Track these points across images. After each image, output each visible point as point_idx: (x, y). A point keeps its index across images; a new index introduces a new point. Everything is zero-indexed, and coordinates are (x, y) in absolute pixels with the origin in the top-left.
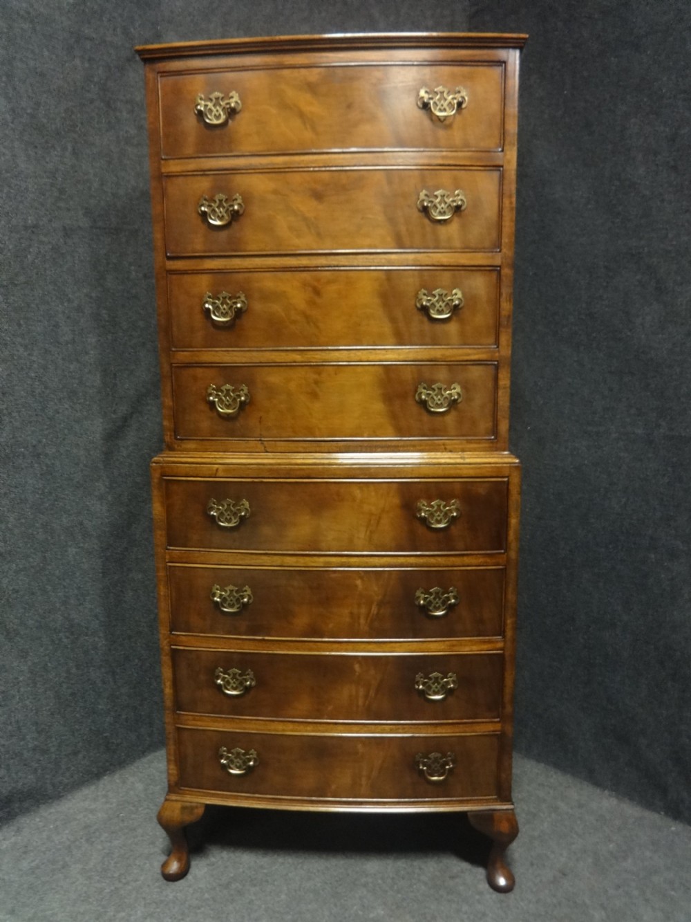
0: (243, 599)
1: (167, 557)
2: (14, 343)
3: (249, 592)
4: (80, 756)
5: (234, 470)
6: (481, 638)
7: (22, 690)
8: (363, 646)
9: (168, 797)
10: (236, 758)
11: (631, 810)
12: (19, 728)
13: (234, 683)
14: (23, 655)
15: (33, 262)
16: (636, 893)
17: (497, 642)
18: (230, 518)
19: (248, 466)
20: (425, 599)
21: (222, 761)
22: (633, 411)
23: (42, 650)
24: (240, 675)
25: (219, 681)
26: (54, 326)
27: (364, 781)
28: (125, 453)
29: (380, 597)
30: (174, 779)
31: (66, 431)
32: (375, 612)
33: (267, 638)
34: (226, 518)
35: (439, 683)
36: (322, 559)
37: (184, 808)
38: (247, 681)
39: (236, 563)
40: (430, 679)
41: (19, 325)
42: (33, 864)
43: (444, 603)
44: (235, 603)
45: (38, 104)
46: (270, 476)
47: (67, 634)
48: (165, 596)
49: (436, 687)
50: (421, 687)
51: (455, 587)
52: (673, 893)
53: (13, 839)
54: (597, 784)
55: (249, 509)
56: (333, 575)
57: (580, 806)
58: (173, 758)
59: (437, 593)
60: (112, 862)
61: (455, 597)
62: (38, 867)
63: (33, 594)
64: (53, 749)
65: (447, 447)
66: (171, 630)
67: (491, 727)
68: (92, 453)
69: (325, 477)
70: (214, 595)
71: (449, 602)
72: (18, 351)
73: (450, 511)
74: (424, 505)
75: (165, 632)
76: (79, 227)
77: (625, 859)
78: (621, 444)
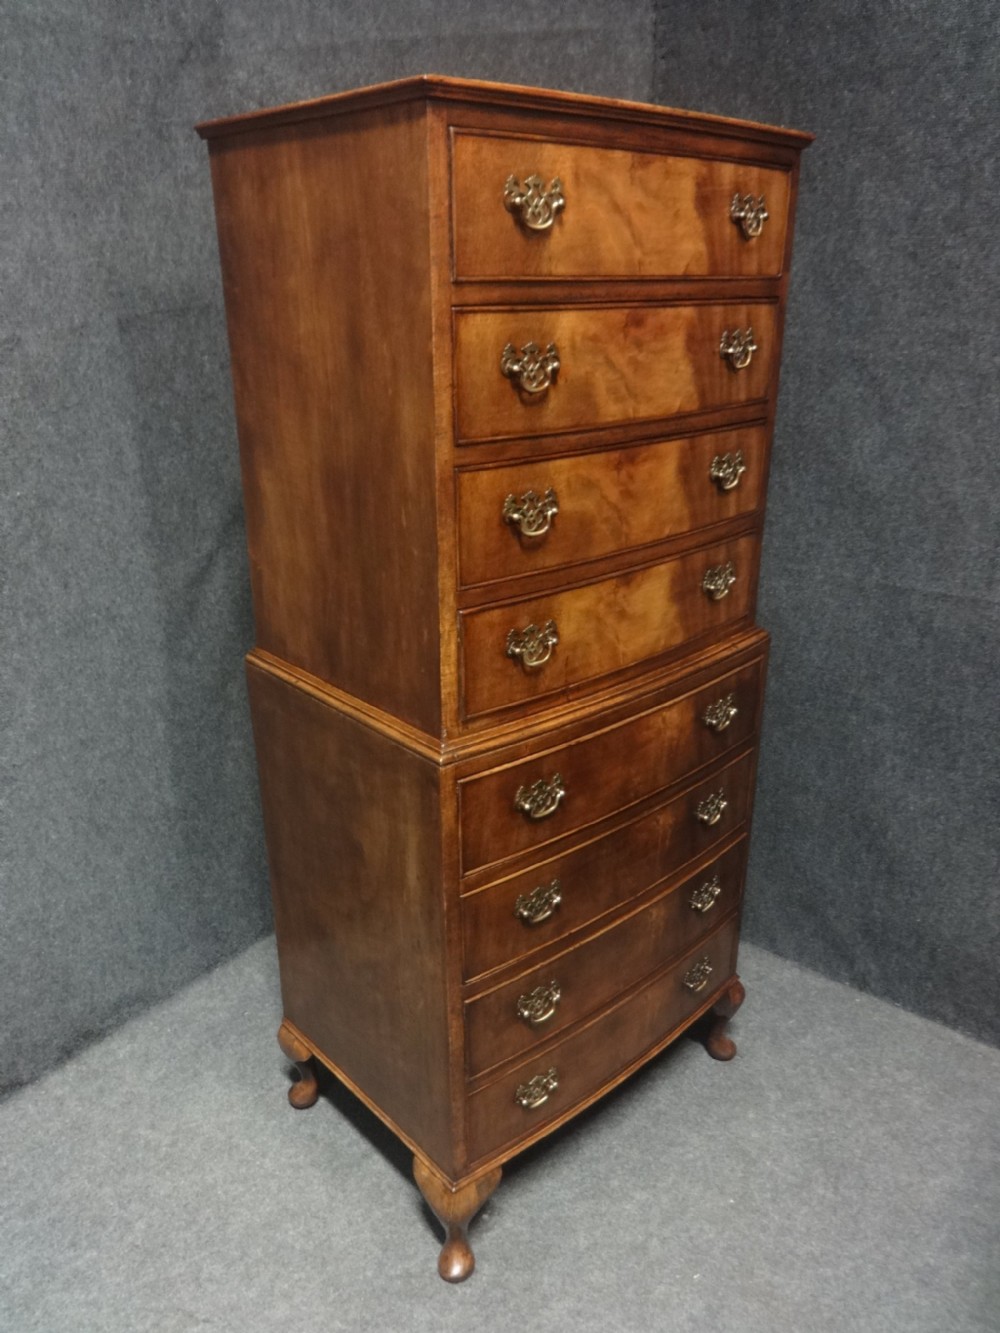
2: (72, 484)
4: (189, 950)
7: (120, 889)
11: (816, 981)
12: (121, 930)
14: (118, 850)
15: (85, 375)
16: (814, 1071)
22: (842, 551)
23: (137, 842)
26: (117, 453)
28: (213, 599)
31: (143, 584)
41: (76, 460)
42: (161, 1074)
45: (72, 154)
47: (164, 821)
52: (851, 1069)
53: (129, 1047)
54: (779, 953)
60: (249, 1067)
62: (166, 1077)
63: (122, 781)
64: (158, 948)
68: (174, 605)
72: (78, 493)
76: (137, 316)
77: (804, 1035)
78: (826, 588)
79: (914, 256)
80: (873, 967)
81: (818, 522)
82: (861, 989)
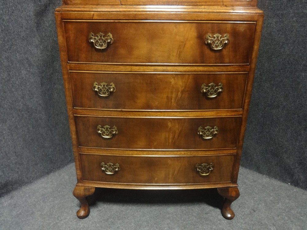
0: (110, 89)
1: (68, 67)
3: (113, 86)
4: (39, 165)
5: (103, 15)
6: (232, 109)
7: (5, 137)
8: (173, 113)
9: (77, 185)
10: (109, 167)
11: (276, 183)
12: (6, 155)
13: (107, 132)
16: (286, 218)
17: (240, 111)
18: (102, 44)
19: (111, 12)
20: (206, 89)
21: (103, 169)
23: (13, 119)
24: (110, 128)
25: (99, 132)
27: (170, 176)
28: (47, 25)
29: (183, 88)
30: (80, 177)
32: (180, 96)
33: (123, 110)
34: (100, 44)
35: (209, 131)
36: (153, 68)
37: (85, 189)
38: (113, 132)
39: (106, 70)
40: (205, 129)
42: (18, 213)
43: (216, 91)
44: (106, 92)
46: (124, 19)
47: (26, 112)
48: (68, 88)
49: (208, 133)
50: (201, 133)
51: (222, 83)
52: (302, 218)
53: (9, 201)
55: (112, 39)
56: (158, 77)
57: (254, 181)
58: (78, 168)
59: (212, 86)
60: (54, 211)
61: (221, 88)
62: (20, 214)
63: (5, 92)
64: (25, 163)
65: (224, 3)
66: (73, 107)
67: (232, 152)
68: (29, 22)
69: (155, 19)
70: (95, 87)
71: (219, 91)
73: (224, 40)
74: (210, 37)
75: (70, 108)
77: (278, 203)
78: (295, 19)
80: (302, 177)
82: (295, 186)
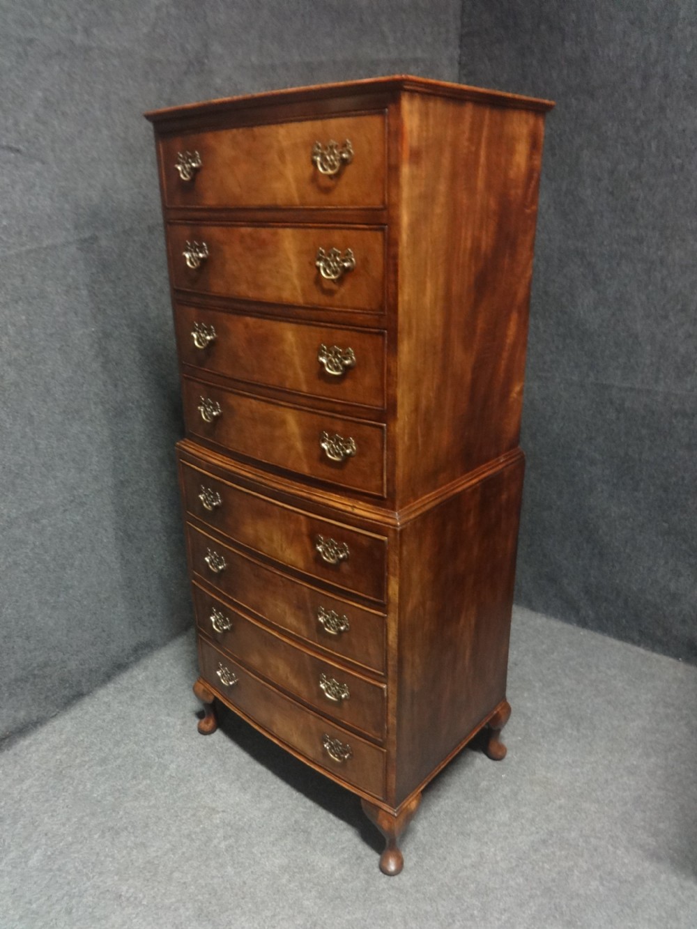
7: (139, 575)
11: (556, 624)
12: (139, 601)
14: (139, 550)
15: (130, 259)
16: (559, 671)
22: (571, 364)
23: (149, 546)
41: (124, 310)
42: (167, 687)
45: (127, 127)
47: (164, 534)
52: (581, 669)
53: (144, 674)
54: (533, 609)
57: (523, 624)
63: (142, 508)
77: (553, 653)
78: (562, 386)
79: (612, 193)
80: (590, 612)
81: (557, 348)
82: (583, 627)
